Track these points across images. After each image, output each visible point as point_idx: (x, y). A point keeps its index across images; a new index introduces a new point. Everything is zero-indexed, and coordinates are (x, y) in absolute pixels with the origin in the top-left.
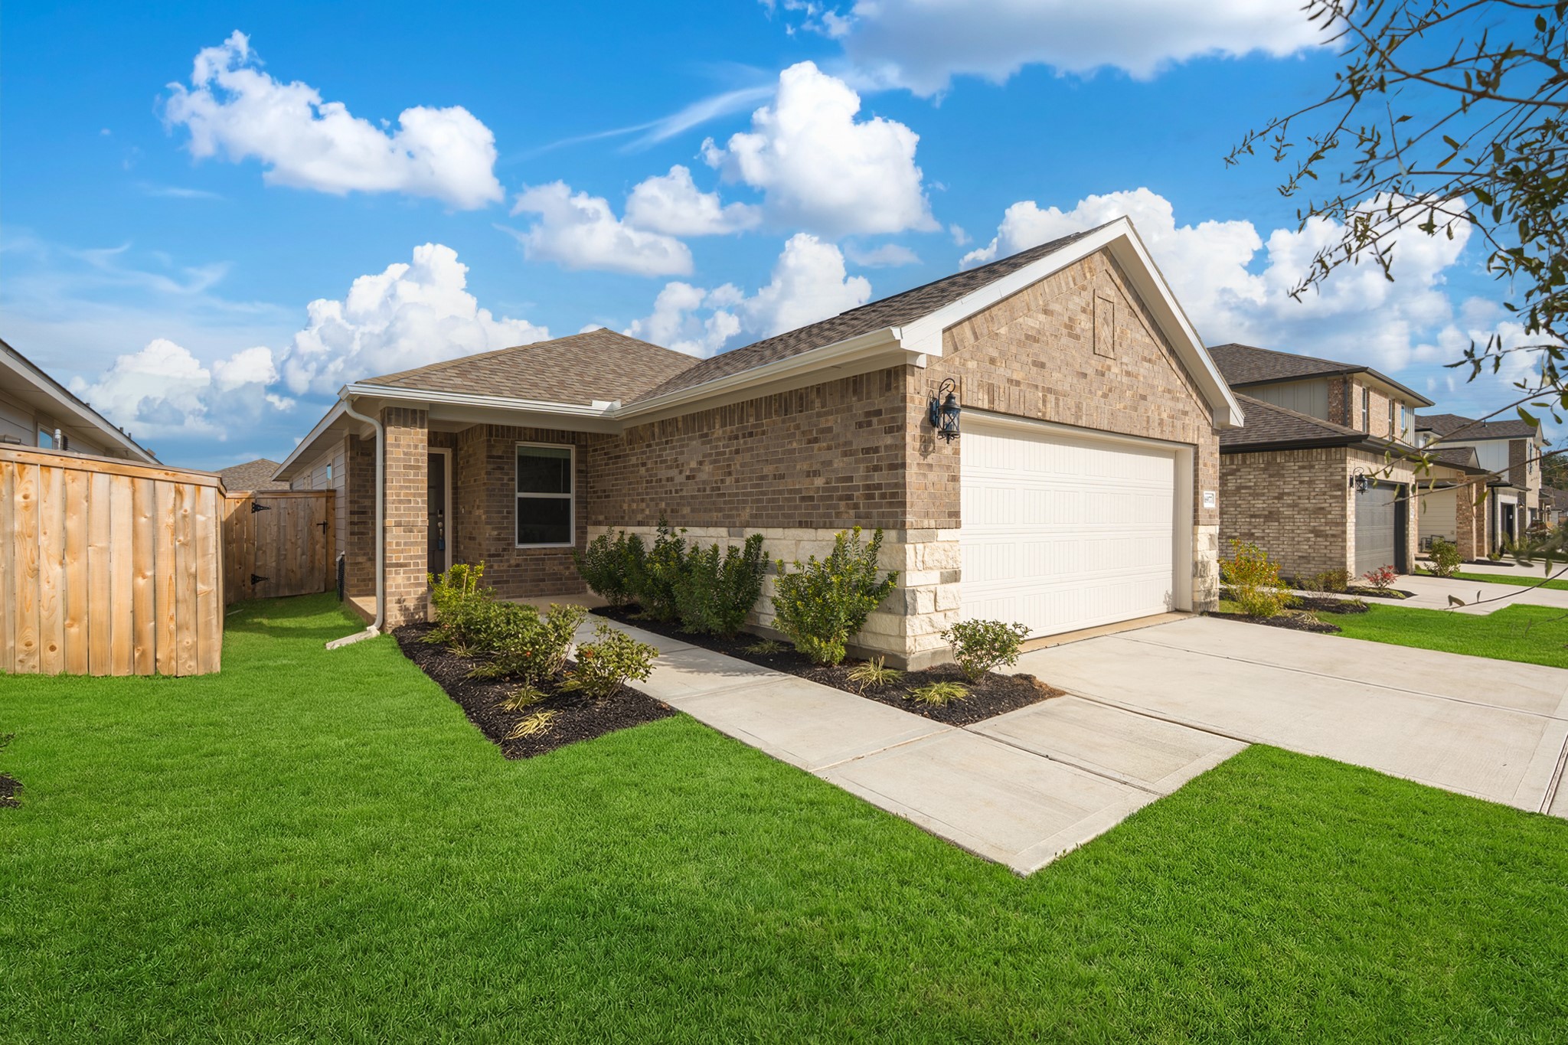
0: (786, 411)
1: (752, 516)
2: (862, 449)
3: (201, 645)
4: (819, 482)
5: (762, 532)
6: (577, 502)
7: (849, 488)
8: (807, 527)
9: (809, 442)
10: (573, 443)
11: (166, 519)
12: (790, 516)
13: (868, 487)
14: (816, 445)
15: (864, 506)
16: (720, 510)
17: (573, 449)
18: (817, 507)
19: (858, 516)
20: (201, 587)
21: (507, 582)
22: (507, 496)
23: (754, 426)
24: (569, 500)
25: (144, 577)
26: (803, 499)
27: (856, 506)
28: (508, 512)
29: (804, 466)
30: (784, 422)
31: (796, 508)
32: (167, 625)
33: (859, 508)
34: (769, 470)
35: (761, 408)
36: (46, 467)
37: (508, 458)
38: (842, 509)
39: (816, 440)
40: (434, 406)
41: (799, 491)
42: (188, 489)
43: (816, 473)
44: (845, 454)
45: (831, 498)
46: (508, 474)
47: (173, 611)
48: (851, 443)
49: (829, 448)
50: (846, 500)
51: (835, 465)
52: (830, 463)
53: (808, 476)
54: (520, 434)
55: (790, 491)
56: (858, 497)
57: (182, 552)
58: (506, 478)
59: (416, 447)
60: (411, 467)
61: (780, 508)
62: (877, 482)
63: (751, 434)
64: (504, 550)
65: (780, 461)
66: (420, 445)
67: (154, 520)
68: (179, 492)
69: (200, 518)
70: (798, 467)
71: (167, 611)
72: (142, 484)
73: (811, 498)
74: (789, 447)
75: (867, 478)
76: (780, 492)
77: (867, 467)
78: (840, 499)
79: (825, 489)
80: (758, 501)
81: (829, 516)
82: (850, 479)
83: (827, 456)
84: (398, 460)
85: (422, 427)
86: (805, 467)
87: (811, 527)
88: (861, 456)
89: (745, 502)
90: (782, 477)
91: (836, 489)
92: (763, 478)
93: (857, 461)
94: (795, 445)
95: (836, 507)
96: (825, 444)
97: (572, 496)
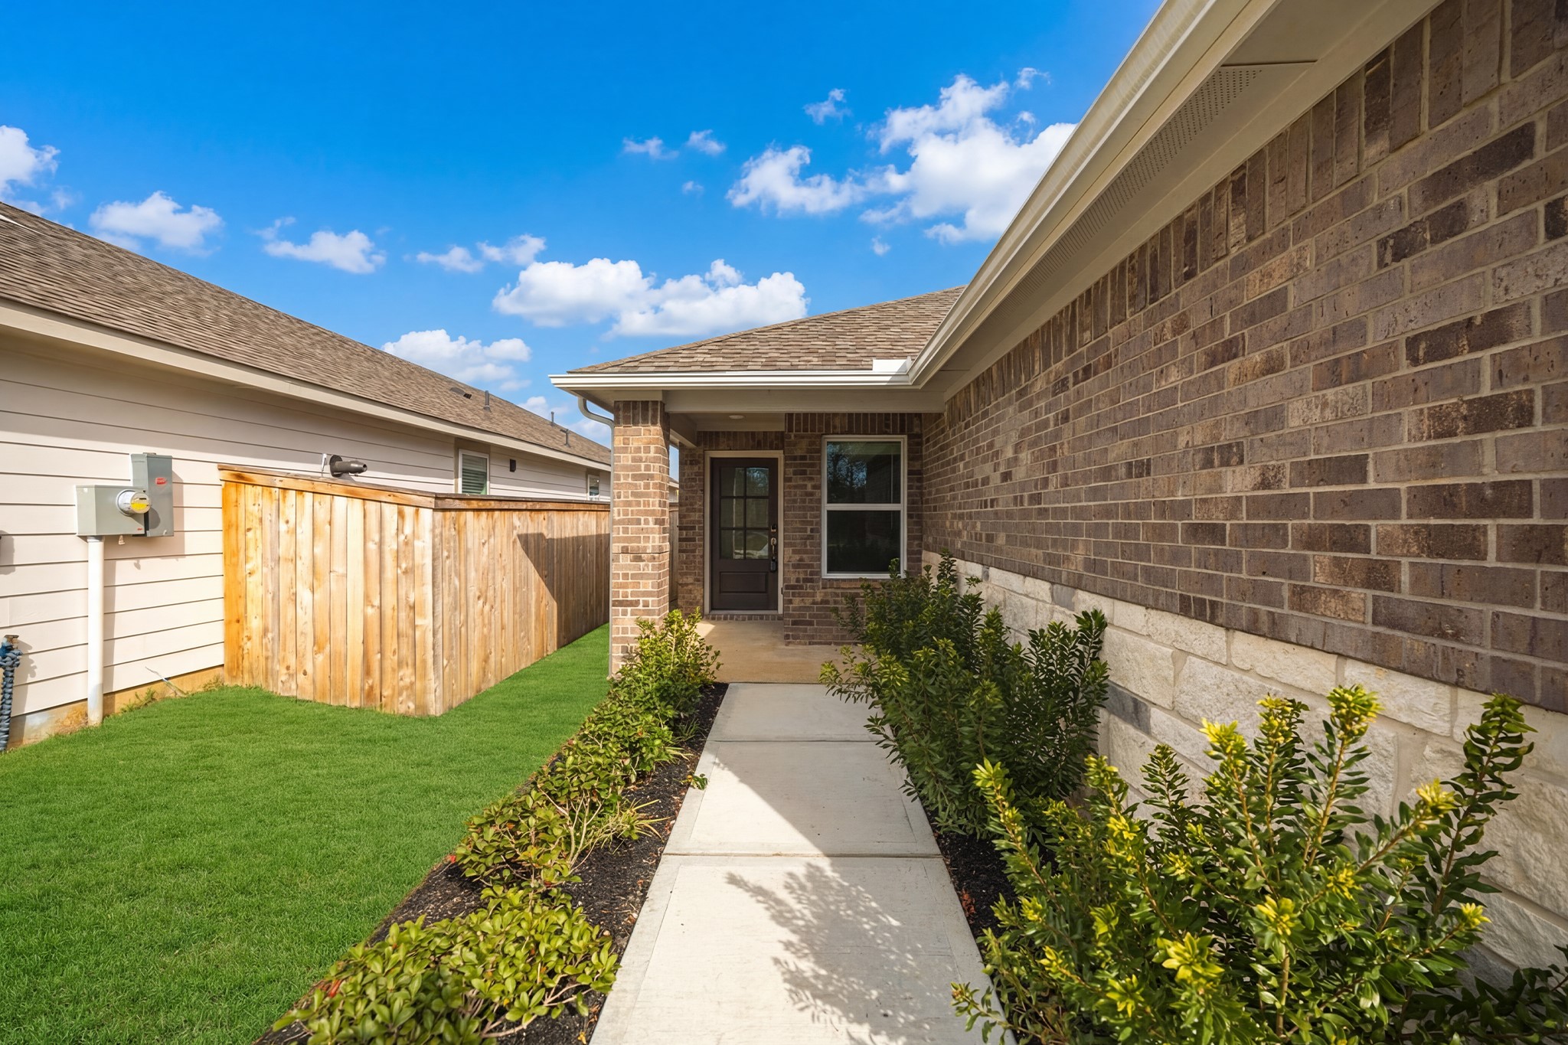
0: (1154, 289)
1: (1092, 565)
2: (1412, 343)
3: (418, 685)
4: (1238, 482)
5: (1105, 606)
6: (910, 516)
7: (1348, 502)
8: (1200, 616)
9: (1213, 359)
10: (902, 432)
11: (391, 545)
12: (1166, 579)
13: (1443, 500)
14: (1232, 367)
15: (1416, 581)
16: (1039, 545)
17: (903, 439)
18: (1230, 562)
19: (1387, 617)
20: (418, 622)
21: (811, 623)
22: (812, 509)
23: (1095, 350)
24: (899, 512)
25: (373, 606)
26: (1196, 532)
27: (1379, 576)
28: (812, 530)
29: (1192, 436)
30: (1150, 321)
31: (1177, 557)
32: (391, 661)
33: (1392, 585)
34: (1119, 451)
35: (1104, 302)
36: (300, 491)
37: (811, 458)
38: (1319, 579)
39: (1230, 350)
40: (668, 393)
41: (1182, 509)
42: (409, 511)
43: (1230, 454)
44: (1333, 375)
45: (1277, 534)
46: (811, 479)
47: (395, 646)
48: (1358, 329)
49: (1272, 366)
50: (1335, 545)
51: (1294, 422)
52: (1274, 417)
53: (1208, 463)
54: (828, 425)
55: (1163, 509)
56: (1385, 539)
57: (403, 579)
58: (809, 485)
59: (647, 450)
60: (641, 477)
61: (1141, 553)
62: (1491, 475)
63: (1087, 372)
64: (806, 580)
65: (1142, 426)
66: (652, 448)
67: (381, 544)
68: (401, 514)
69: (418, 544)
70: (1182, 441)
71: (391, 644)
72: (372, 507)
73: (1215, 532)
74: (1165, 385)
75: (1433, 461)
76: (1140, 511)
77: (1437, 415)
78: (1312, 540)
79: (1257, 506)
80: (1098, 530)
81: (1269, 596)
82: (1356, 468)
83: (1263, 393)
84: (625, 468)
85: (654, 423)
86: (1199, 439)
87: (1212, 621)
88: (1406, 370)
89: (1075, 530)
90: (1143, 469)
91: (1292, 505)
92: (1107, 473)
93: (1385, 397)
94: (1175, 378)
95: (1296, 569)
96: (1257, 357)
97: (902, 507)
